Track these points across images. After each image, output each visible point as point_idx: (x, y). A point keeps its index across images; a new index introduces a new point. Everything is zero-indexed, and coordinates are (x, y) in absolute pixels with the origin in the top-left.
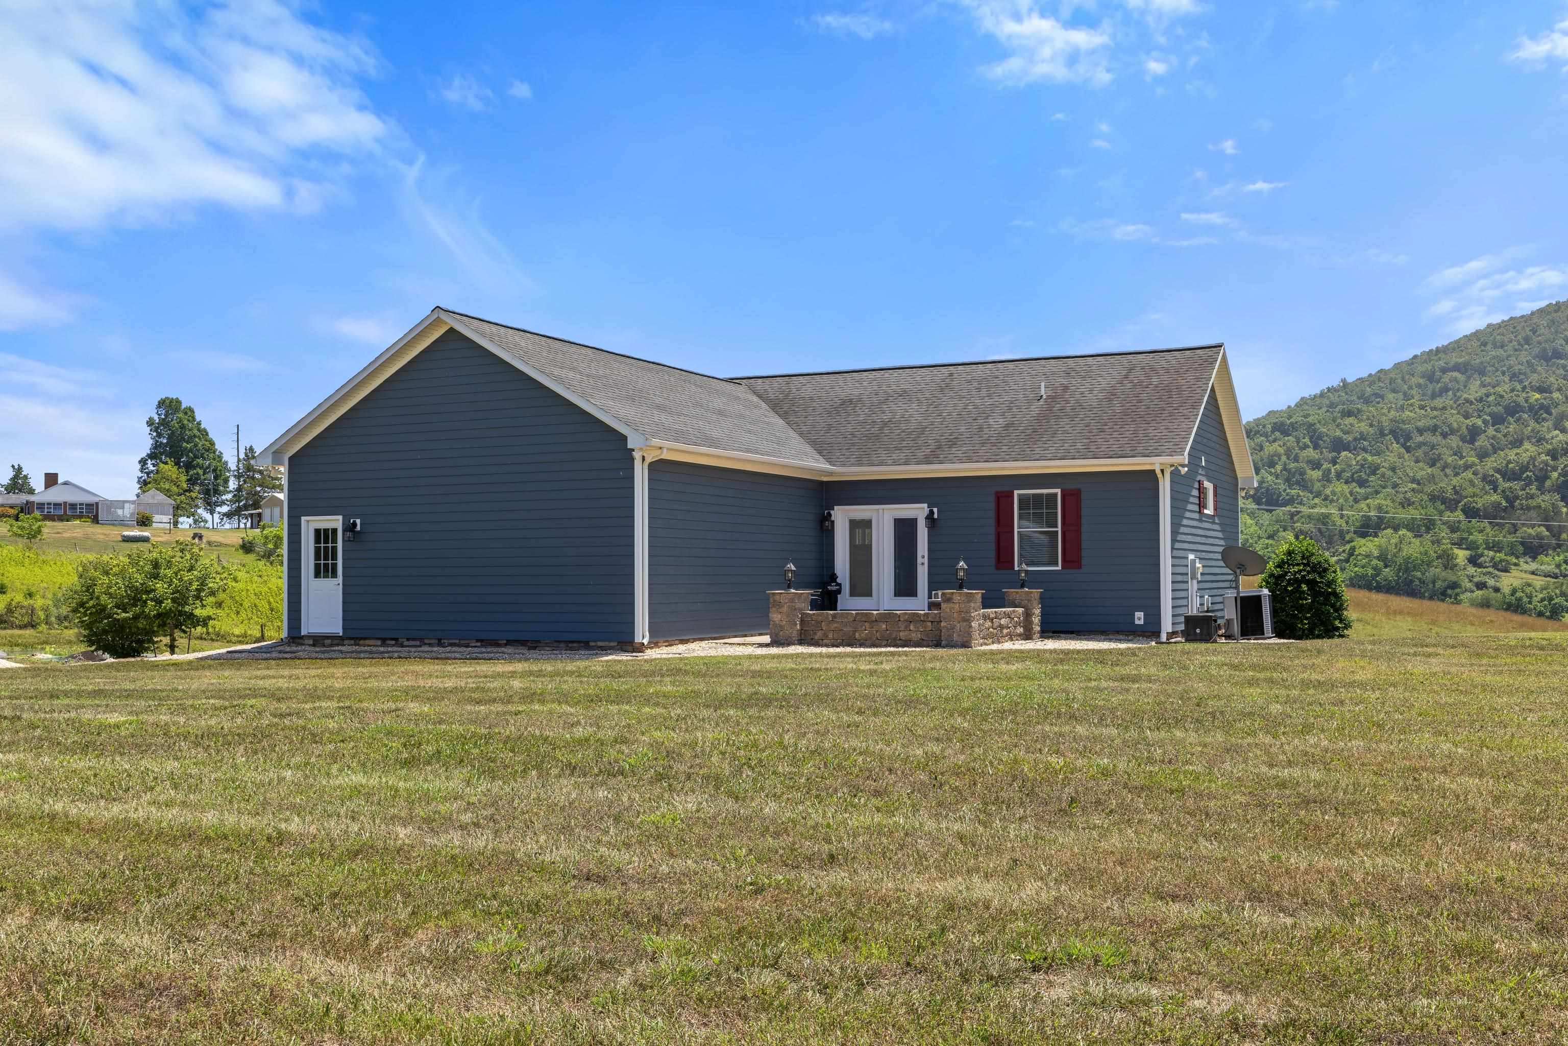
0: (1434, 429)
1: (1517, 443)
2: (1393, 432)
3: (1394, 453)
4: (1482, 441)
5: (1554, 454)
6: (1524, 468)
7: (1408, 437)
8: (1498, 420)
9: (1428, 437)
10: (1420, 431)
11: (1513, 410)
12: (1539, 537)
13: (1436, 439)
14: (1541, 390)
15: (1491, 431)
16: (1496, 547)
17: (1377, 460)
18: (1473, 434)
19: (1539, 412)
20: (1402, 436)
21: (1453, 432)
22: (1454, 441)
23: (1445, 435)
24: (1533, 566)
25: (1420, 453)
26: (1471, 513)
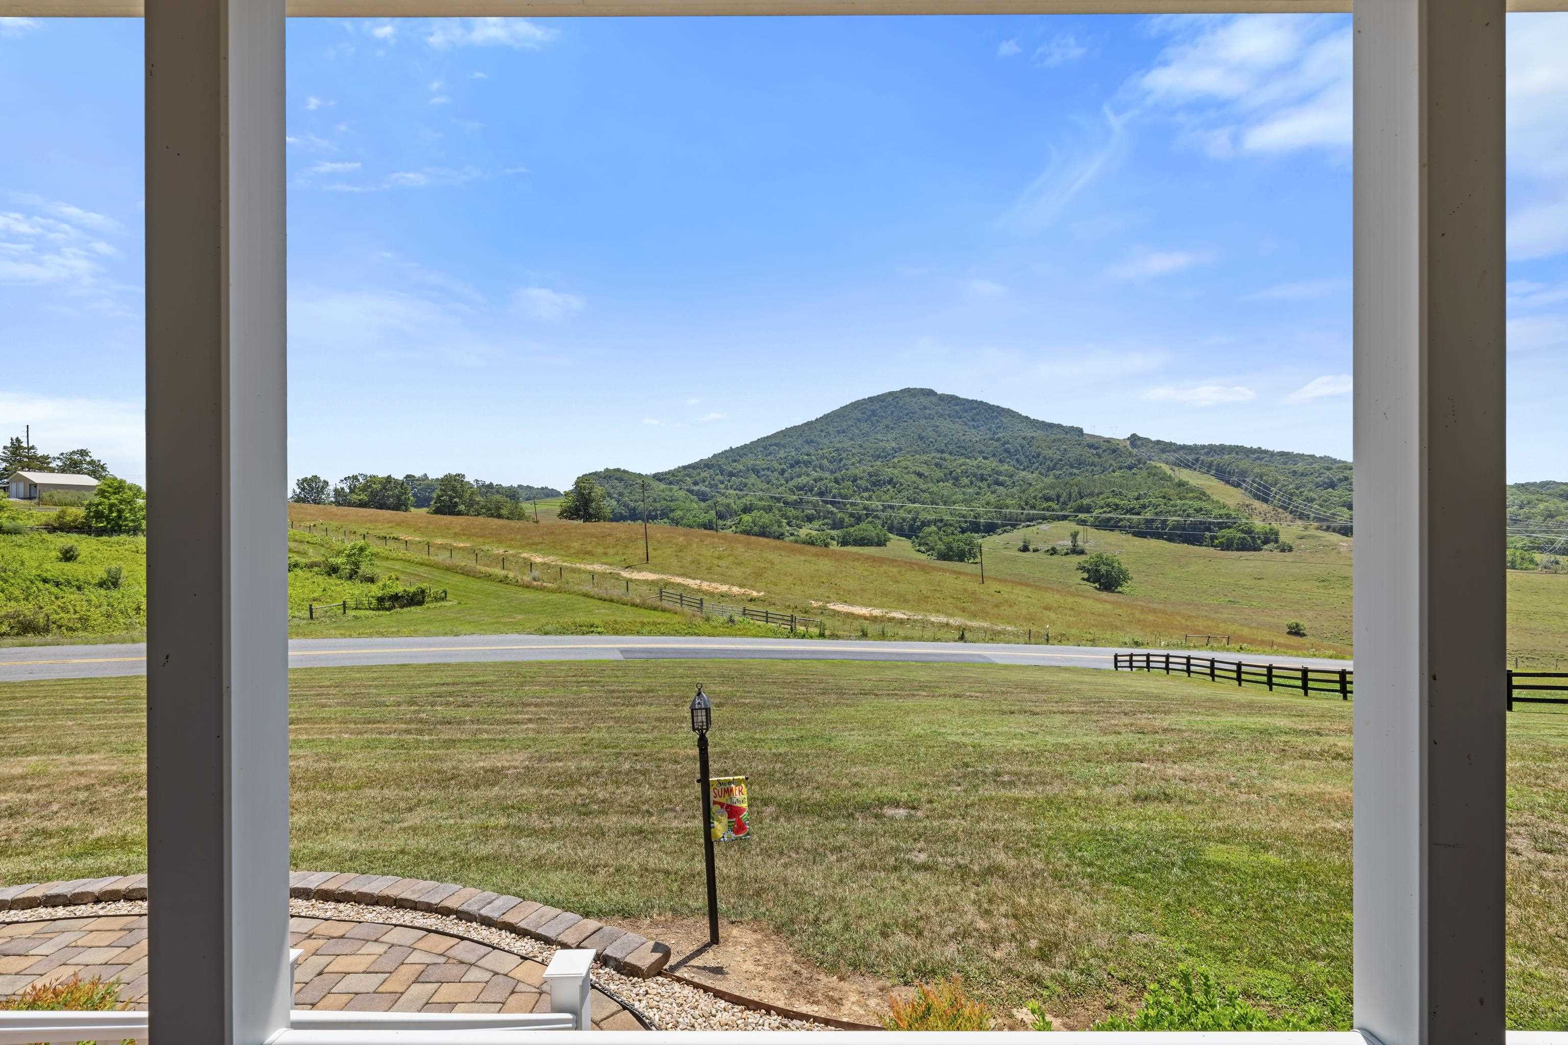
0: (768, 469)
1: (799, 476)
2: (752, 470)
3: (753, 478)
4: (786, 475)
5: (815, 481)
6: (805, 486)
7: (758, 472)
8: (792, 466)
9: (766, 472)
10: (763, 470)
11: (798, 462)
12: (813, 515)
13: (769, 473)
14: (808, 455)
15: (789, 471)
16: (797, 518)
17: (746, 481)
18: (783, 472)
19: (807, 464)
20: (756, 472)
21: (775, 470)
22: (776, 474)
23: (772, 472)
24: (811, 526)
25: (763, 479)
26: (786, 503)
